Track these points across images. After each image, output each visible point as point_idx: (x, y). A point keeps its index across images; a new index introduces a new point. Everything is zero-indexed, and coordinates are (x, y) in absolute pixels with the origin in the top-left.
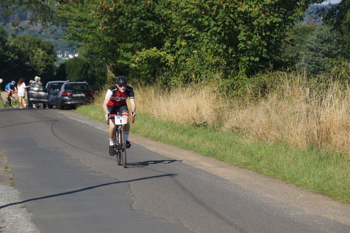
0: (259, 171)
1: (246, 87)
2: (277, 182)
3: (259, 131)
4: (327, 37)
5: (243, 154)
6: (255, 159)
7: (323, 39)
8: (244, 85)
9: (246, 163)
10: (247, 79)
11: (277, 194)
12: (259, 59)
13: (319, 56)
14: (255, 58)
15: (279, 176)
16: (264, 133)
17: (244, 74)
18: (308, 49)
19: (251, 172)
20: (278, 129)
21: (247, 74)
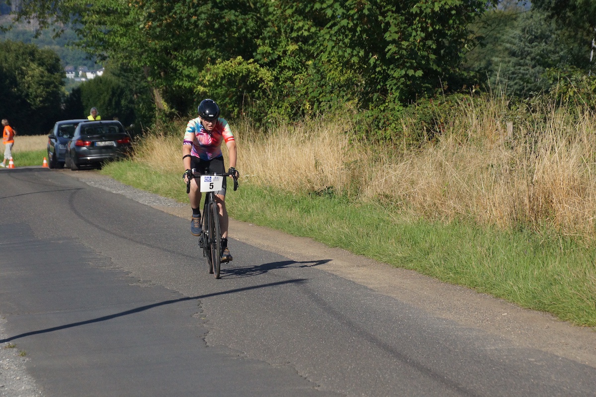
0: (428, 272)
1: (401, 124)
2: (461, 290)
3: (425, 201)
4: (539, 31)
5: (400, 242)
6: (421, 250)
7: (532, 35)
8: (397, 120)
9: (405, 258)
10: (401, 108)
11: (461, 311)
12: (423, 73)
13: (527, 65)
14: (415, 72)
15: (463, 281)
16: (435, 204)
17: (396, 101)
18: (507, 53)
19: (414, 273)
20: (460, 197)
21: (401, 100)
